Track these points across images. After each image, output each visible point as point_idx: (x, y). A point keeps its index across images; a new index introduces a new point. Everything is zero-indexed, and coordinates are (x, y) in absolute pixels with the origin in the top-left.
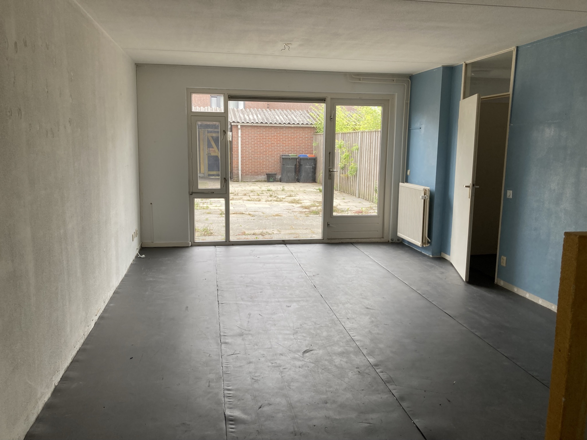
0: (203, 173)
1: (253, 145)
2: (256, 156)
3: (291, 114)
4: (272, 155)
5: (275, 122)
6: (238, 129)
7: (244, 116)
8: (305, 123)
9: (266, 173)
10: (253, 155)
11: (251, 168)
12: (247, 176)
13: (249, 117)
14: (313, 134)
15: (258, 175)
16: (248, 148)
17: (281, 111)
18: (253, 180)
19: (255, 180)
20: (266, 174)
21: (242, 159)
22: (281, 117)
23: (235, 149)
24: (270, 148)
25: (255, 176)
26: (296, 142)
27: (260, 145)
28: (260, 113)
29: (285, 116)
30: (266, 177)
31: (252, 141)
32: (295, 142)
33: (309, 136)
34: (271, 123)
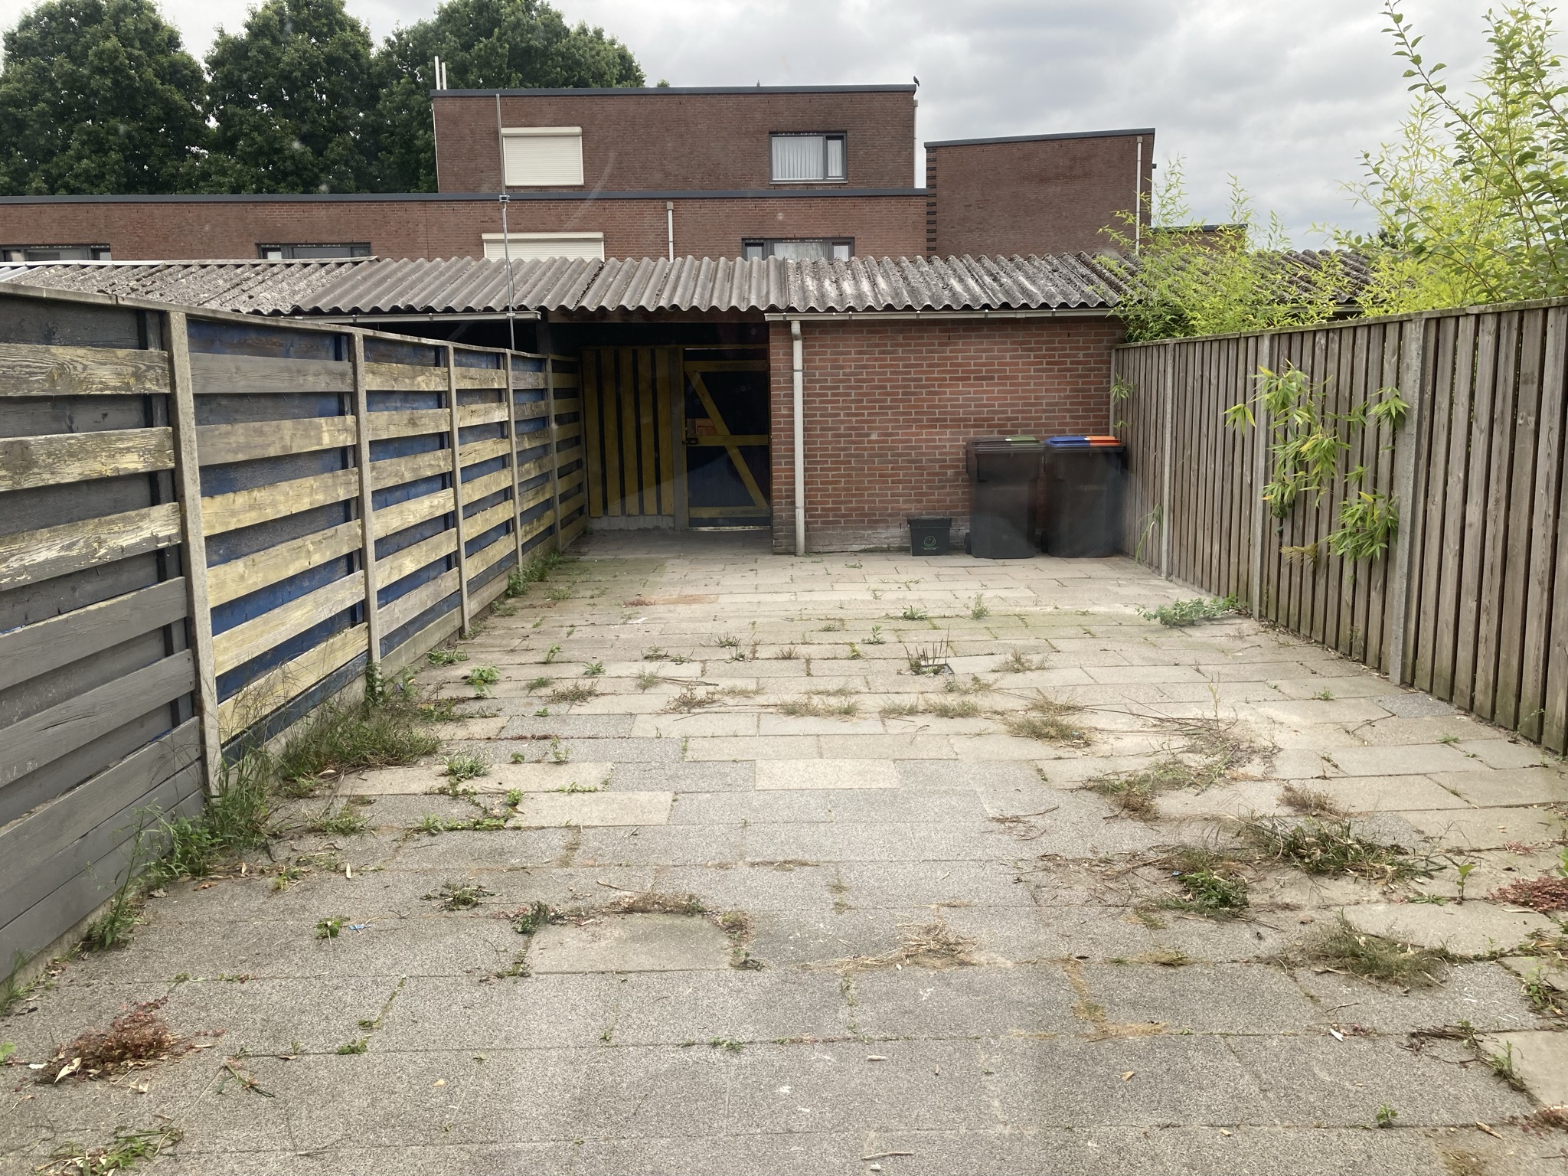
0: (670, 515)
1: (852, 401)
2: (865, 449)
3: (1014, 271)
4: (934, 440)
5: (947, 302)
6: (791, 338)
7: (821, 286)
8: (1074, 303)
9: (907, 515)
10: (854, 442)
11: (845, 496)
12: (829, 529)
13: (839, 288)
14: (1111, 348)
15: (874, 524)
16: (831, 415)
17: (971, 260)
18: (856, 548)
19: (863, 547)
20: (909, 522)
21: (809, 463)
22: (971, 283)
23: (780, 423)
24: (924, 413)
25: (864, 529)
26: (1035, 384)
27: (885, 401)
28: (885, 271)
29: (987, 279)
30: (909, 534)
31: (851, 388)
32: (1029, 384)
33: (1091, 355)
34: (928, 308)
